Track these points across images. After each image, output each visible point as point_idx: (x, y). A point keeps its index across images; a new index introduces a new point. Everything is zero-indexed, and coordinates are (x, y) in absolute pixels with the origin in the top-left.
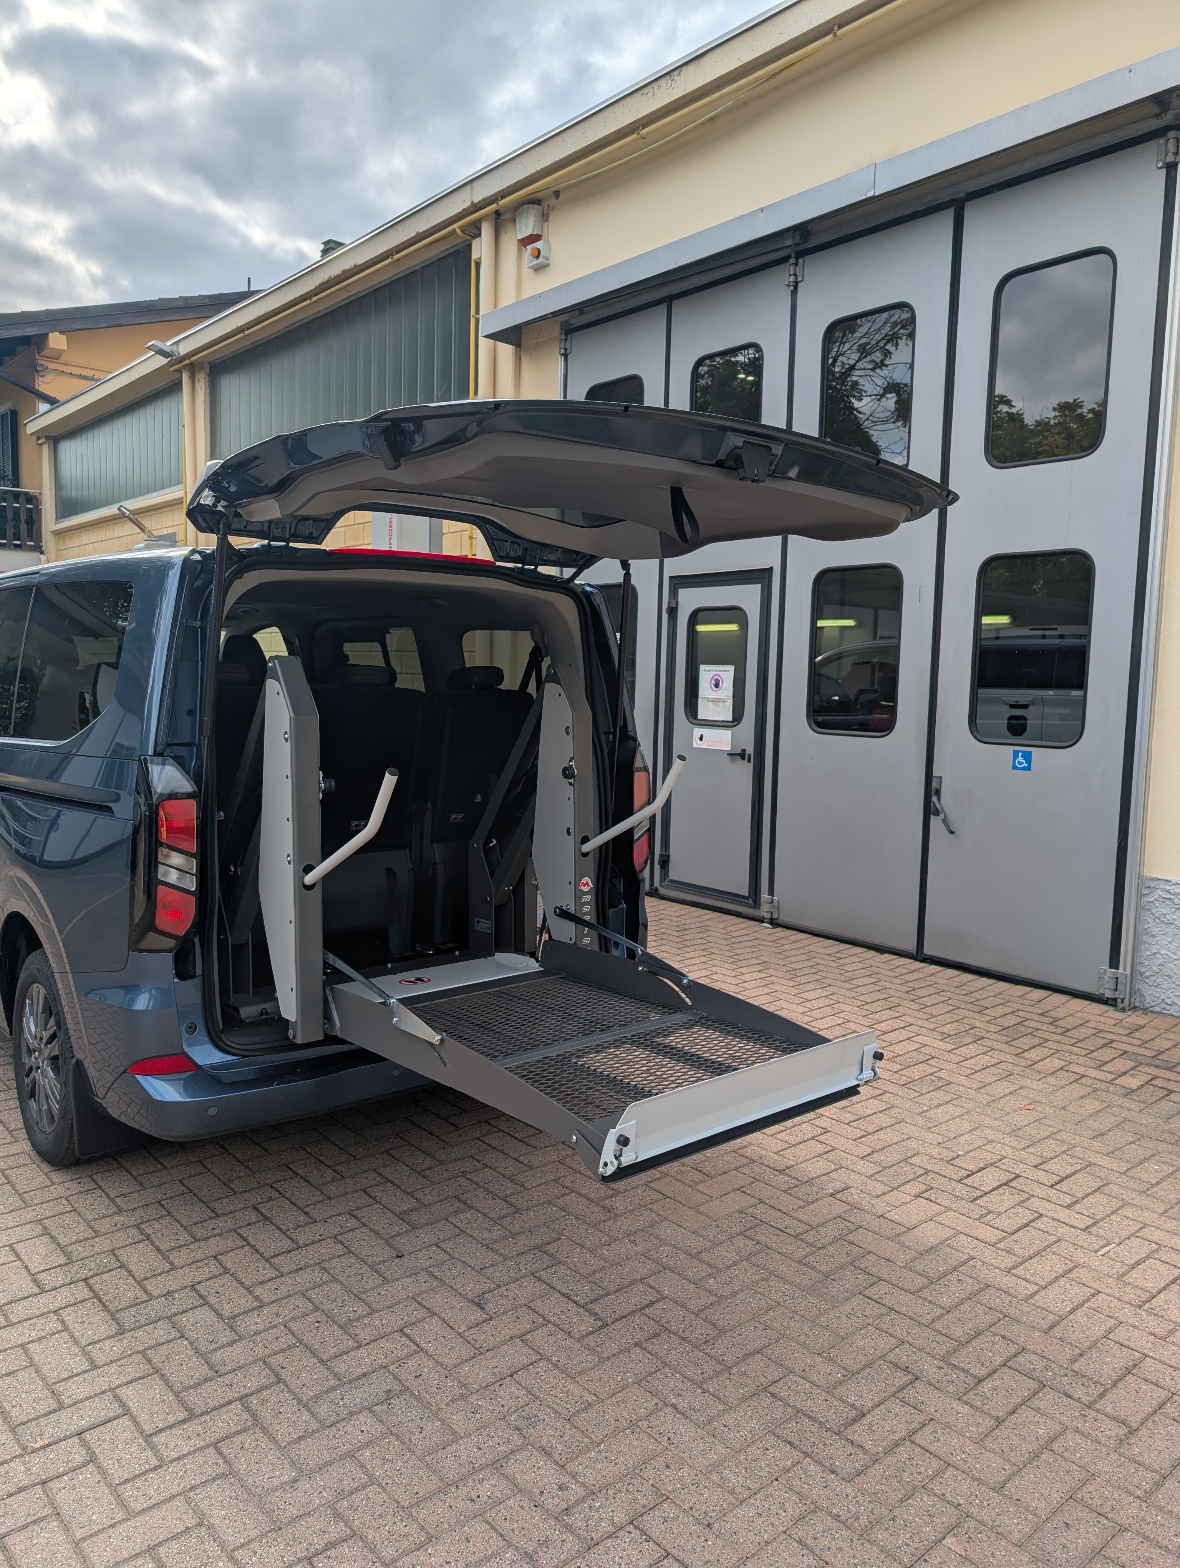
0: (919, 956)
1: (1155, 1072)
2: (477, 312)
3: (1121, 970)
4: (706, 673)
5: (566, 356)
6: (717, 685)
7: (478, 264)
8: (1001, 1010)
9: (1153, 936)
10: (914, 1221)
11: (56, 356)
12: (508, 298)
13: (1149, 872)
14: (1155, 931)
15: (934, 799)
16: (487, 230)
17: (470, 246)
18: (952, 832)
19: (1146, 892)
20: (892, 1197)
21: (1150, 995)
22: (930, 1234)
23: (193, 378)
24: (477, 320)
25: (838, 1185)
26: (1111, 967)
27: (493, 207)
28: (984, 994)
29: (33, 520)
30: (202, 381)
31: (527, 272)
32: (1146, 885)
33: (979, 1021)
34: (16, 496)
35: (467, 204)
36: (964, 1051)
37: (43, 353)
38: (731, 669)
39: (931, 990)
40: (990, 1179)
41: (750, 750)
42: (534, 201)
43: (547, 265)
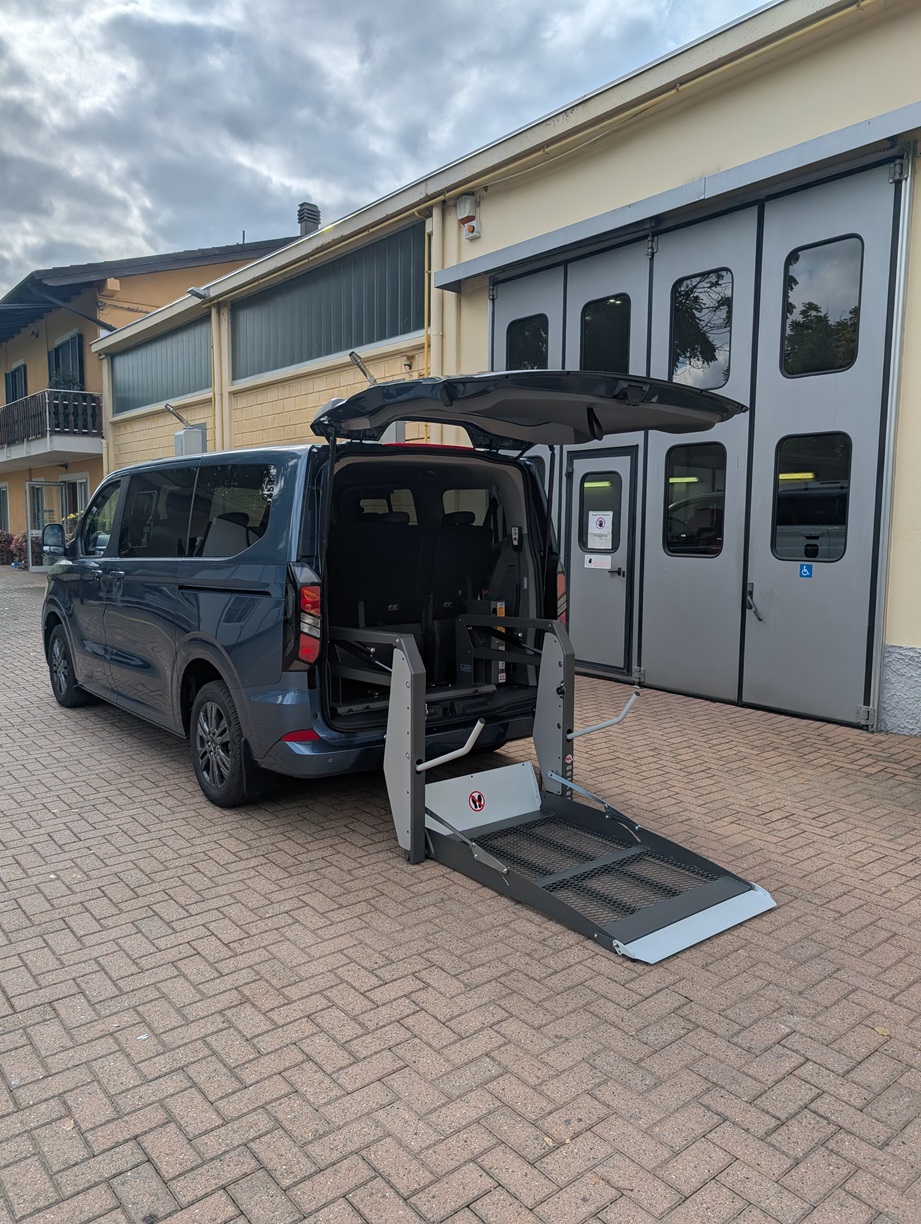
0: (739, 703)
1: (887, 764)
2: (430, 269)
3: (871, 707)
4: (593, 517)
5: (493, 300)
6: (601, 525)
7: (430, 236)
8: (792, 733)
9: (892, 684)
10: (729, 833)
11: (112, 295)
12: (451, 262)
13: (888, 642)
14: (893, 680)
15: (749, 598)
16: (436, 213)
17: (424, 222)
18: (760, 620)
19: (887, 655)
20: (717, 823)
21: (891, 722)
22: (739, 839)
23: (219, 312)
24: (430, 275)
25: (684, 818)
26: (865, 704)
27: (441, 198)
28: (782, 725)
29: (96, 414)
30: (226, 314)
31: (465, 241)
32: (887, 650)
33: (777, 740)
34: (85, 397)
35: (423, 196)
36: (765, 755)
37: (103, 293)
38: (611, 513)
39: (746, 723)
40: (776, 815)
41: (624, 569)
42: (470, 193)
43: (479, 237)
